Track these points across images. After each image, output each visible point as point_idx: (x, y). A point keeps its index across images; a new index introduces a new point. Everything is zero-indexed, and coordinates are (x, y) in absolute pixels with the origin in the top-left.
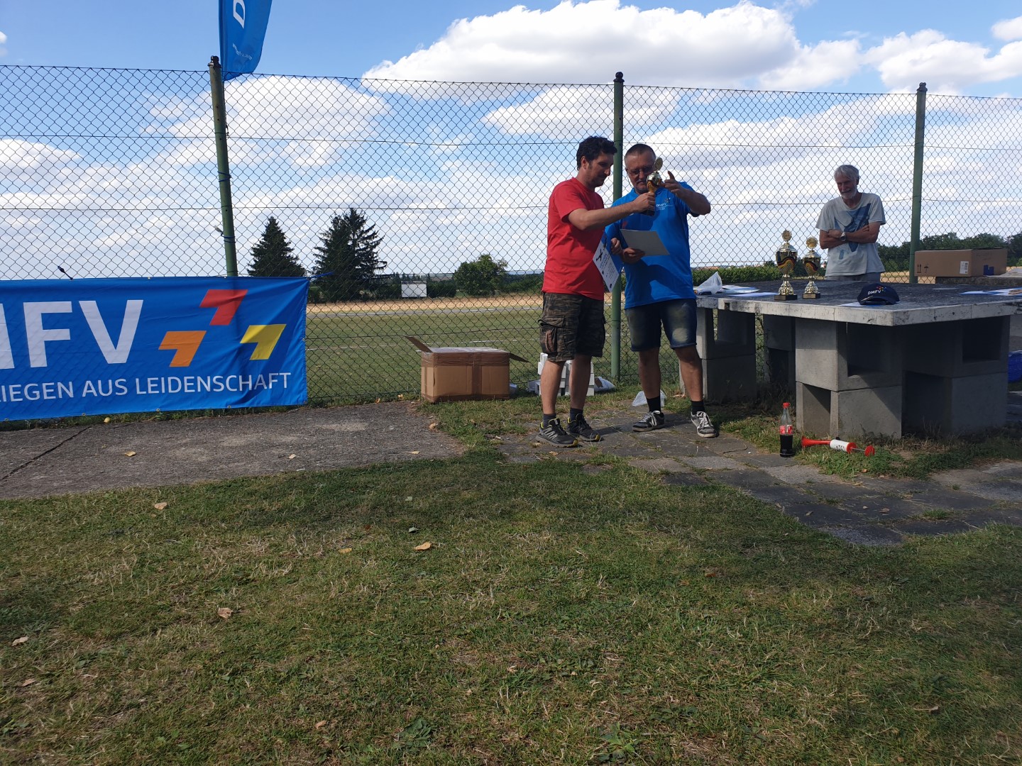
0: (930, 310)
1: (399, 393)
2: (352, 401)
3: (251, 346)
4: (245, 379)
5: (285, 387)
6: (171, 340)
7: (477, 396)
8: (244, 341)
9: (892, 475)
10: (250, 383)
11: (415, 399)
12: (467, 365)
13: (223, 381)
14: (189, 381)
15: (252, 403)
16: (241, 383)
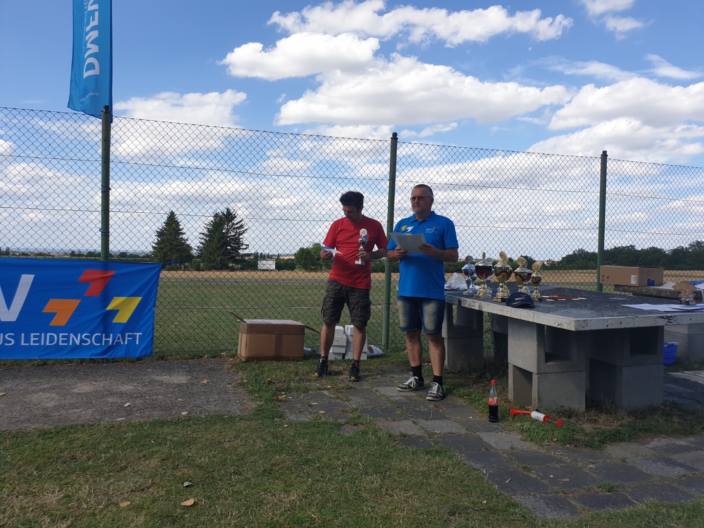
0: (603, 320)
1: (222, 351)
2: (187, 356)
3: (114, 312)
4: (107, 336)
5: (137, 343)
6: (53, 305)
7: (278, 358)
8: (109, 308)
9: (576, 446)
10: (111, 340)
11: (233, 356)
12: (273, 333)
13: (90, 337)
14: (63, 337)
15: (110, 355)
16: (104, 339)
